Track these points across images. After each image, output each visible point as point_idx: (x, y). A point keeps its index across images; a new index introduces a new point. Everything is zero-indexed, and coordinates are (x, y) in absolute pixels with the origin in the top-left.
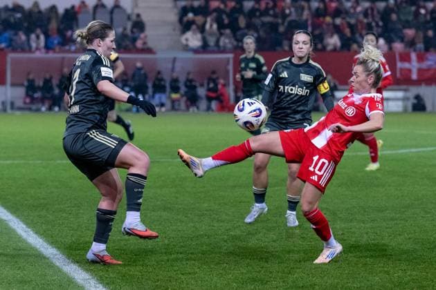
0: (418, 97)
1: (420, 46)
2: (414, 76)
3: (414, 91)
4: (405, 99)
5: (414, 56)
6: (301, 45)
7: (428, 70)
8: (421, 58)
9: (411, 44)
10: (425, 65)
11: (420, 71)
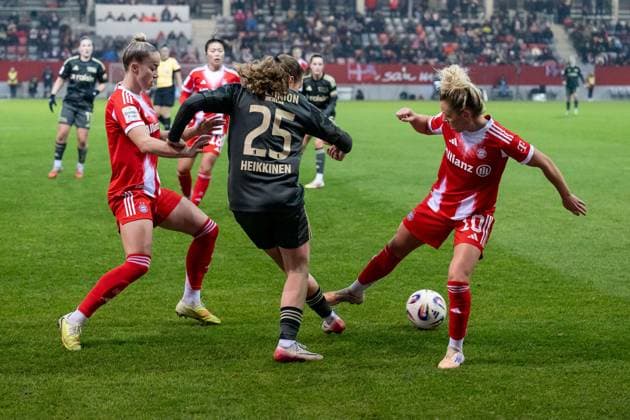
0: (360, 92)
1: (363, 60)
2: (359, 78)
3: (358, 87)
4: (352, 92)
5: (359, 66)
6: (318, 66)
7: (367, 75)
8: (363, 68)
9: (358, 59)
10: (365, 72)
11: (363, 76)
